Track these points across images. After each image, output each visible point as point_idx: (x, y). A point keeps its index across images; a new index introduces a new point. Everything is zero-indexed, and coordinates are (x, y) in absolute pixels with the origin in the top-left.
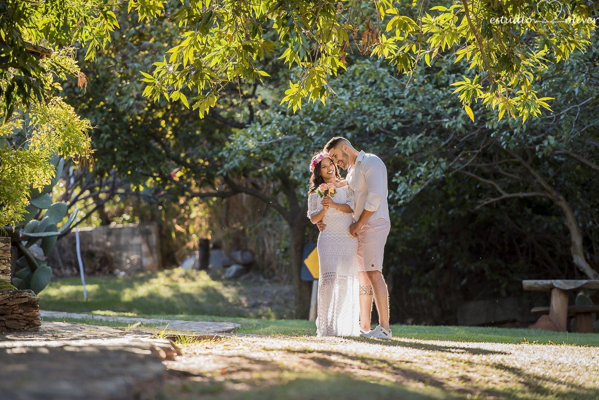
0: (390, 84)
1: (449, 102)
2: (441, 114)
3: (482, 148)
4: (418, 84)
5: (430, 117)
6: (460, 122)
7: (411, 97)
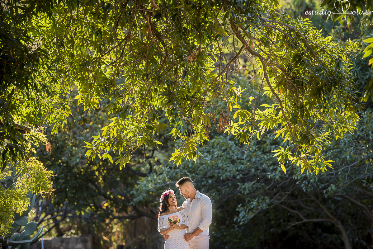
0: (235, 151)
1: (271, 162)
2: (266, 170)
3: (291, 191)
4: (252, 151)
5: (259, 171)
6: (278, 175)
7: (248, 159)
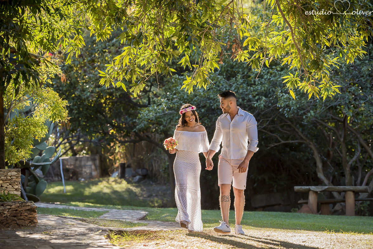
0: (224, 84)
4: (240, 84)
5: (245, 101)
6: (262, 104)
